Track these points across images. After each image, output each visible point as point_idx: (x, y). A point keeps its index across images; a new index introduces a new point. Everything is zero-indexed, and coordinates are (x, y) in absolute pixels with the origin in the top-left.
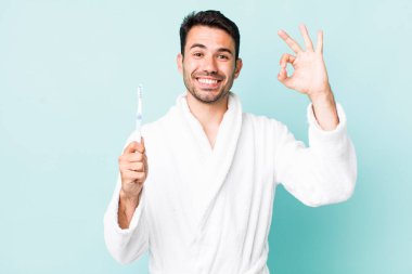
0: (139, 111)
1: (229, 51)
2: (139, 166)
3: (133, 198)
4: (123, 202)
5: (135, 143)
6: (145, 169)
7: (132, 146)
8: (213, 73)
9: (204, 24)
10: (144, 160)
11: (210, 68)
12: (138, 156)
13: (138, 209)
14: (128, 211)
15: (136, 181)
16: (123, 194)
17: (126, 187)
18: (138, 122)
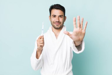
0: (43, 28)
1: (62, 16)
2: (42, 42)
3: (40, 51)
4: (37, 52)
5: (41, 36)
6: (43, 43)
7: (41, 37)
8: (58, 22)
9: (55, 8)
10: (43, 41)
11: (57, 21)
12: (42, 40)
13: (41, 55)
14: (39, 55)
15: (41, 46)
16: (38, 50)
17: (38, 48)
18: (42, 31)
